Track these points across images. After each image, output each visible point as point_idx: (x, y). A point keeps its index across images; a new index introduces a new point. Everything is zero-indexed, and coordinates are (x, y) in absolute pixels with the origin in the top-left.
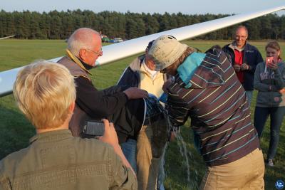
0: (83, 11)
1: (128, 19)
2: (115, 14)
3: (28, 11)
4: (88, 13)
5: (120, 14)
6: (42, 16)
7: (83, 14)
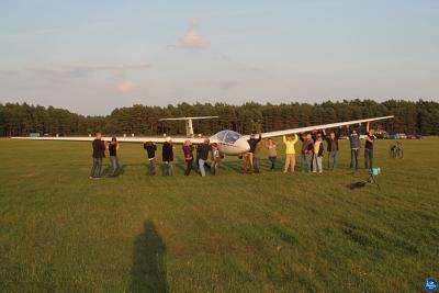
0: (362, 100)
1: (420, 110)
2: (403, 103)
3: (297, 104)
4: (369, 103)
5: (409, 103)
6: (313, 108)
7: (363, 104)
